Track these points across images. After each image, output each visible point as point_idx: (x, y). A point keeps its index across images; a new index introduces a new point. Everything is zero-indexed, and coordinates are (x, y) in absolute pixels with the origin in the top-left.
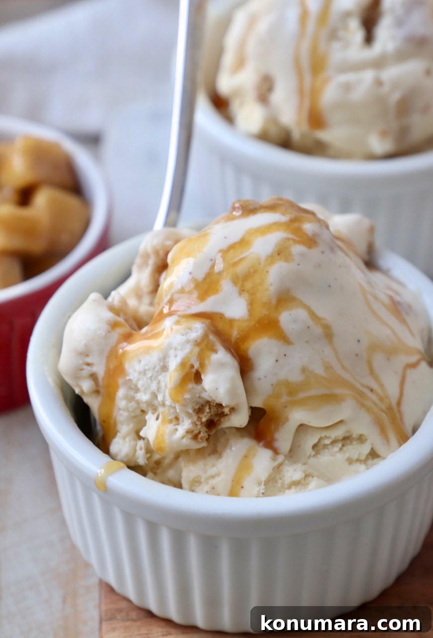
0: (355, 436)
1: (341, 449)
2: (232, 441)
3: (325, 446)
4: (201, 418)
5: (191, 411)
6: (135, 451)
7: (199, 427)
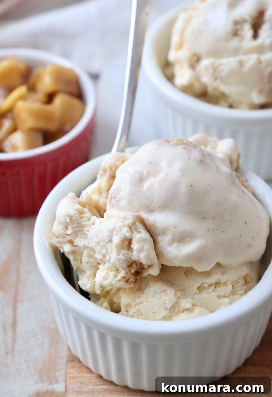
0: (222, 282)
1: (214, 290)
2: (150, 284)
3: (205, 288)
4: (131, 270)
5: (125, 266)
6: (95, 285)
7: (130, 275)
